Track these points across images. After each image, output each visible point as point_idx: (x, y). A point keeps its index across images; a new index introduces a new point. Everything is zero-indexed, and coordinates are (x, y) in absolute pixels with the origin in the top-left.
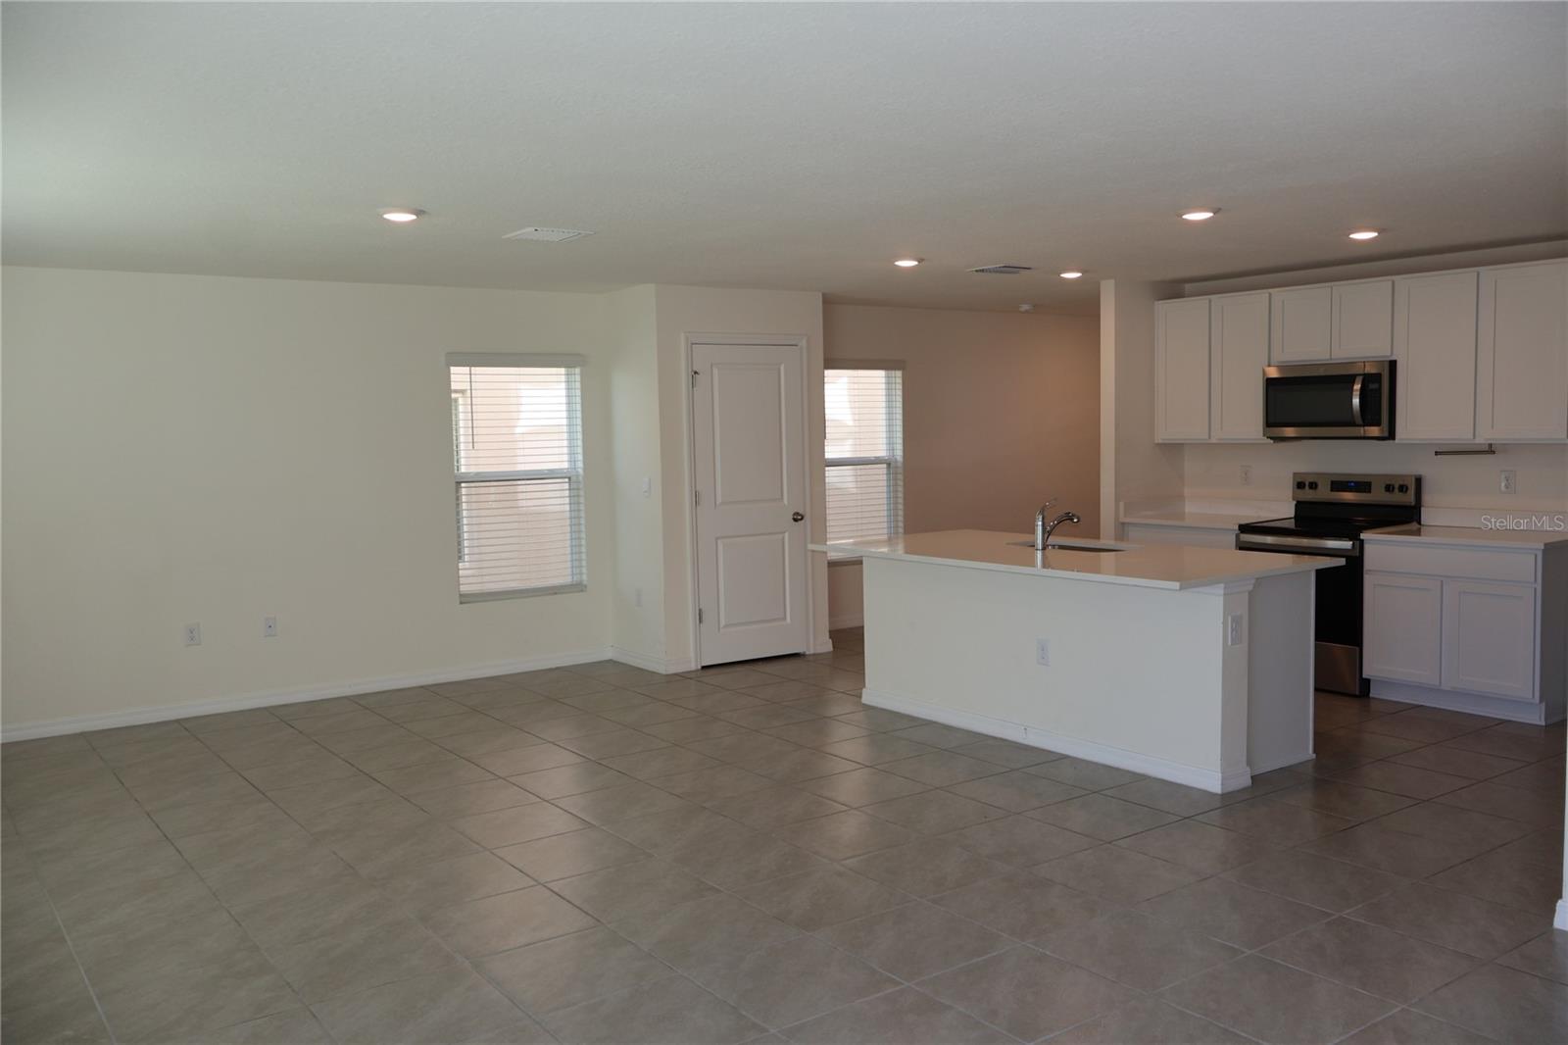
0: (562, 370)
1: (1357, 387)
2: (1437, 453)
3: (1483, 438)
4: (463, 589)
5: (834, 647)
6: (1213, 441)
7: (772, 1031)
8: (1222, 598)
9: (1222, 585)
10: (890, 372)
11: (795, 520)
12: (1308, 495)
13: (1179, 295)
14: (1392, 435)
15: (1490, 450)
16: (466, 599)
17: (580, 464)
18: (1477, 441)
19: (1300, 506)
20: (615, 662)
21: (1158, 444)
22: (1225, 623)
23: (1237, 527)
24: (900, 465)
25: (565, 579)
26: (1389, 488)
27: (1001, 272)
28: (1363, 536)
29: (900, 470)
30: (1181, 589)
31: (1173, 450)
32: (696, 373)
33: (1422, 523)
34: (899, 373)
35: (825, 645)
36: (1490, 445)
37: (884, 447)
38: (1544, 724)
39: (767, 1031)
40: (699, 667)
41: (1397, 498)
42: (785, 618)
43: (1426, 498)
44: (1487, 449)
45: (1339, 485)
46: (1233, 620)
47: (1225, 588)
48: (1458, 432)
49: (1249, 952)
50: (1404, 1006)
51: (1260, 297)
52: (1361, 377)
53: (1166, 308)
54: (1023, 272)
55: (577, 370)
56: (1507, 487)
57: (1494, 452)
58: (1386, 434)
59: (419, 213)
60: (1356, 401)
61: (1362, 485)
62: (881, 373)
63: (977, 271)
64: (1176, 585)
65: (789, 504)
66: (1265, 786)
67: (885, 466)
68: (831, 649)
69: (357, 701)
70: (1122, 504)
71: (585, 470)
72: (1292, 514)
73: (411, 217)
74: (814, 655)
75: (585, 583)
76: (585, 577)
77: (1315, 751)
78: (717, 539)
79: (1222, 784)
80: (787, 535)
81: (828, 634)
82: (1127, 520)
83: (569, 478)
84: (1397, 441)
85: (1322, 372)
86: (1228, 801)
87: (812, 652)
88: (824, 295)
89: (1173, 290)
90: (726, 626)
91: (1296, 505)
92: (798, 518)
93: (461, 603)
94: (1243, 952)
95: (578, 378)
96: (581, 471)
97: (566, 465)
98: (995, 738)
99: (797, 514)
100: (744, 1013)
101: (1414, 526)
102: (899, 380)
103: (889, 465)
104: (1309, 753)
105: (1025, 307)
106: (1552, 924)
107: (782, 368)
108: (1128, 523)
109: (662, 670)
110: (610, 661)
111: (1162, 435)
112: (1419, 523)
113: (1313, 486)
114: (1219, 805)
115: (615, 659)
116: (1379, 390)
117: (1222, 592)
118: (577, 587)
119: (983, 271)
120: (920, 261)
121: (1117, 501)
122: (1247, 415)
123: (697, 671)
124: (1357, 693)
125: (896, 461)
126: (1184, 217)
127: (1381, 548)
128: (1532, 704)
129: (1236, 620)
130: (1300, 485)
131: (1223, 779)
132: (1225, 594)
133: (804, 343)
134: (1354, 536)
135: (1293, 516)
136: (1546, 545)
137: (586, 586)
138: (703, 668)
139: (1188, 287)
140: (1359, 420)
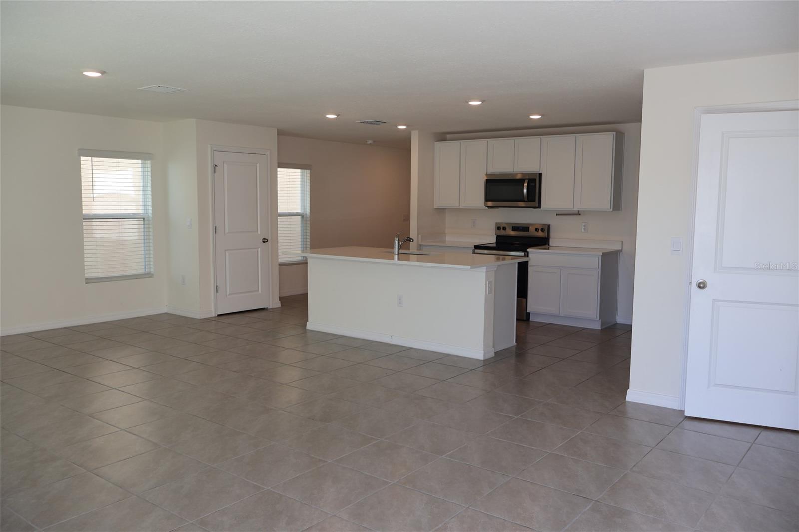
0: (140, 161)
1: (526, 184)
2: (557, 214)
3: (576, 209)
4: (87, 276)
5: (281, 305)
6: (461, 207)
7: (329, 461)
8: (485, 273)
9: (485, 268)
10: (303, 170)
11: (264, 242)
12: (502, 232)
13: (445, 140)
14: (539, 207)
15: (578, 213)
16: (89, 281)
17: (150, 211)
18: (574, 209)
19: (498, 237)
20: (168, 314)
21: (436, 208)
22: (486, 285)
23: (473, 246)
24: (308, 216)
25: (140, 271)
26: (537, 230)
27: (373, 124)
28: (528, 250)
29: (309, 219)
30: (471, 269)
31: (441, 211)
32: (216, 166)
33: (550, 245)
34: (308, 171)
35: (278, 304)
36: (579, 211)
37: (300, 207)
38: (600, 329)
39: (326, 462)
40: (216, 315)
41: (540, 234)
42: (258, 291)
43: (552, 234)
44: (577, 212)
45: (515, 228)
46: (489, 282)
47: (487, 269)
48: (567, 206)
49: (516, 417)
50: (581, 431)
51: (483, 142)
52: (527, 180)
53: (439, 145)
54: (382, 124)
55: (149, 162)
56: (584, 229)
57: (580, 214)
58: (537, 205)
59: (103, 73)
60: (525, 191)
61: (526, 228)
62: (299, 171)
63: (361, 122)
64: (469, 267)
65: (260, 233)
66: (500, 356)
67: (300, 217)
68: (280, 306)
69: (30, 335)
70: (420, 236)
71: (153, 213)
72: (495, 241)
73: (99, 75)
74: (272, 309)
75: (152, 273)
76: (152, 270)
77: (516, 342)
78: (225, 250)
79: (484, 356)
80: (259, 249)
81: (278, 299)
82: (422, 243)
83: (144, 218)
84: (541, 208)
85: (510, 177)
86: (487, 363)
87: (271, 308)
88: (278, 130)
89: (442, 137)
90: (230, 294)
91: (497, 237)
92: (265, 240)
93: (86, 283)
94: (514, 417)
95: (149, 166)
96: (150, 215)
97: (141, 211)
98: (376, 342)
99: (264, 239)
100: (312, 456)
101: (547, 246)
102: (308, 175)
103: (302, 216)
104: (514, 343)
105: (370, 142)
106: (625, 399)
107: (258, 165)
108: (423, 245)
109: (198, 317)
110: (166, 313)
111: (438, 204)
112: (549, 245)
113: (504, 228)
114: (482, 365)
115: (169, 312)
116: (535, 185)
117: (485, 271)
118: (148, 275)
119: (363, 122)
120: (338, 116)
121: (418, 234)
122: (476, 195)
123: (215, 317)
124: (525, 319)
125: (306, 215)
126: (470, 103)
127: (536, 255)
128: (595, 320)
129: (490, 283)
130: (499, 228)
131: (485, 354)
132: (486, 272)
133: (268, 153)
134: (525, 251)
135: (495, 242)
136: (603, 253)
137: (153, 275)
138: (218, 315)
139: (449, 136)
140: (526, 199)
